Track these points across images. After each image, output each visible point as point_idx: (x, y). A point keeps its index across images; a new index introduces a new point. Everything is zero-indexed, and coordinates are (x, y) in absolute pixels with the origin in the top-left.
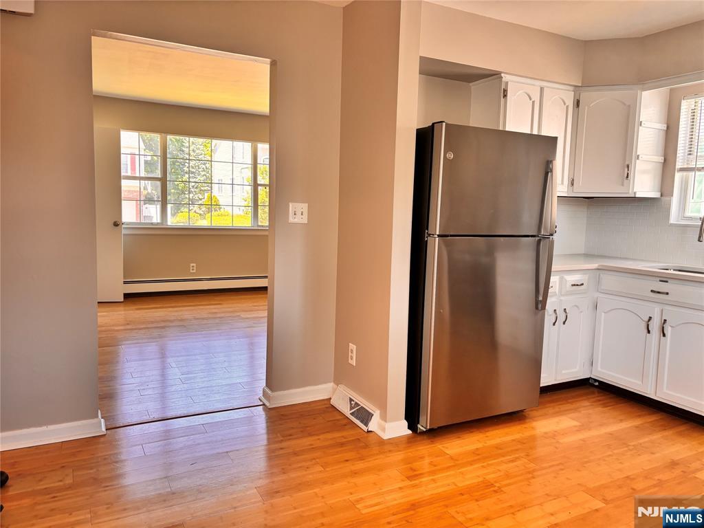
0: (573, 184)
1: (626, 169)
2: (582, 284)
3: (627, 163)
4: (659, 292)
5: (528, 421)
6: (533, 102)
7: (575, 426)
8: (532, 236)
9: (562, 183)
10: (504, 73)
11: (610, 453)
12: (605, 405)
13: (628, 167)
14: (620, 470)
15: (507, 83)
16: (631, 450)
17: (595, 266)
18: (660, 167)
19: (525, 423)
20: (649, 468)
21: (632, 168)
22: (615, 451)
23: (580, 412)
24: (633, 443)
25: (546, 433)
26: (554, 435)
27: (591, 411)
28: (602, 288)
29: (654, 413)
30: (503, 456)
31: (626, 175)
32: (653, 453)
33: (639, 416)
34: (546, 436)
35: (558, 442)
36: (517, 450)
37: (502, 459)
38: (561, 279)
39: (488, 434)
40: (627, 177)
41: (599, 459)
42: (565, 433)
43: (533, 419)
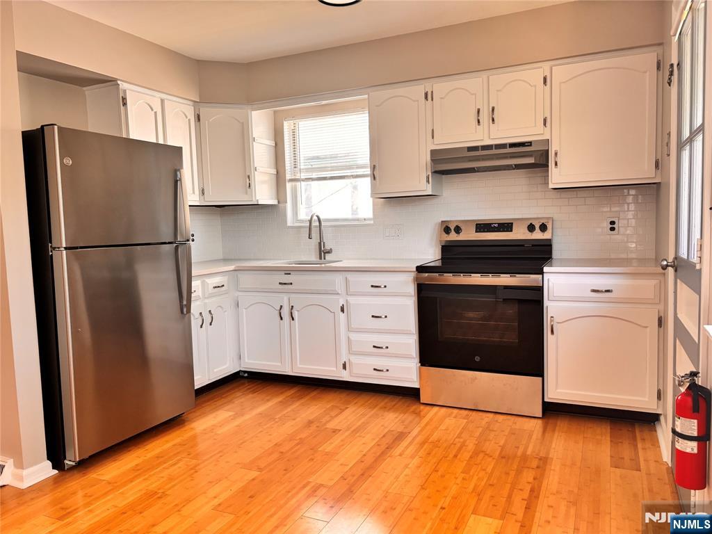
0: (203, 194)
1: (248, 180)
2: (223, 286)
3: (248, 174)
4: (285, 284)
5: (186, 424)
6: (156, 113)
7: (230, 416)
8: (169, 243)
9: (194, 193)
10: (119, 80)
11: (261, 430)
12: (254, 392)
13: (249, 177)
14: (270, 441)
15: (125, 91)
16: (277, 422)
17: (232, 268)
18: (274, 178)
19: (185, 426)
20: (292, 431)
21: (252, 178)
22: (265, 427)
23: (233, 403)
24: (277, 417)
25: (205, 430)
26: (213, 428)
27: (243, 400)
28: (241, 287)
29: (292, 388)
30: (165, 463)
31: (248, 185)
32: (294, 419)
33: (282, 393)
34: (205, 432)
35: (216, 434)
36: (178, 453)
37: (165, 465)
38: (203, 283)
39: (147, 447)
40: (250, 186)
41: (252, 437)
42: (221, 425)
43: (191, 421)
